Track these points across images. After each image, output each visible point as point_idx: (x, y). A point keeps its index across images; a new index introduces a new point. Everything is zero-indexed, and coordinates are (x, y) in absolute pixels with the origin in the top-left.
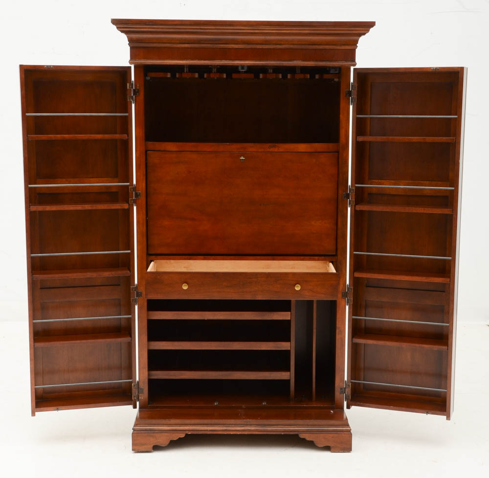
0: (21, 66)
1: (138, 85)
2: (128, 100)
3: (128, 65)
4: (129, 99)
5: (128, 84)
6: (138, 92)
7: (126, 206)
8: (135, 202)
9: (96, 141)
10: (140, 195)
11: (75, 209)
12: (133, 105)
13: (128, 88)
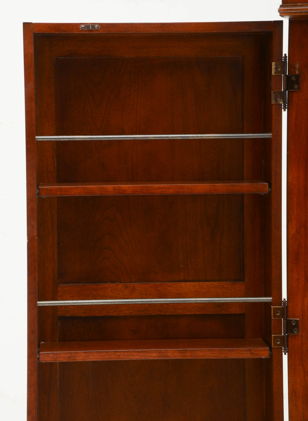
0: (27, 26)
1: (297, 66)
2: (273, 102)
3: (277, 17)
4: (276, 101)
5: (273, 64)
6: (297, 82)
7: (263, 353)
8: (285, 344)
9: (194, 197)
10: (297, 326)
11: (143, 358)
12: (285, 114)
13: (273, 73)
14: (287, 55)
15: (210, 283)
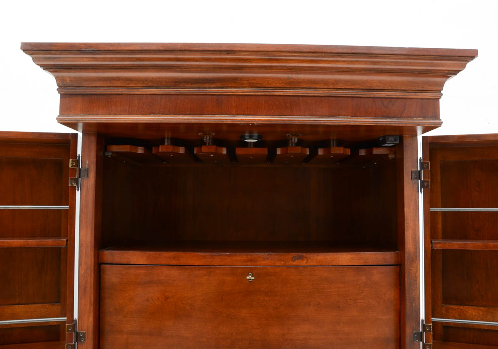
2: (70, 185)
4: (72, 183)
5: (70, 161)
13: (70, 166)
14: (80, 155)
15: (36, 305)
